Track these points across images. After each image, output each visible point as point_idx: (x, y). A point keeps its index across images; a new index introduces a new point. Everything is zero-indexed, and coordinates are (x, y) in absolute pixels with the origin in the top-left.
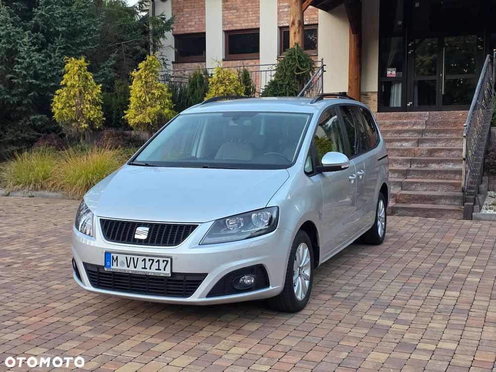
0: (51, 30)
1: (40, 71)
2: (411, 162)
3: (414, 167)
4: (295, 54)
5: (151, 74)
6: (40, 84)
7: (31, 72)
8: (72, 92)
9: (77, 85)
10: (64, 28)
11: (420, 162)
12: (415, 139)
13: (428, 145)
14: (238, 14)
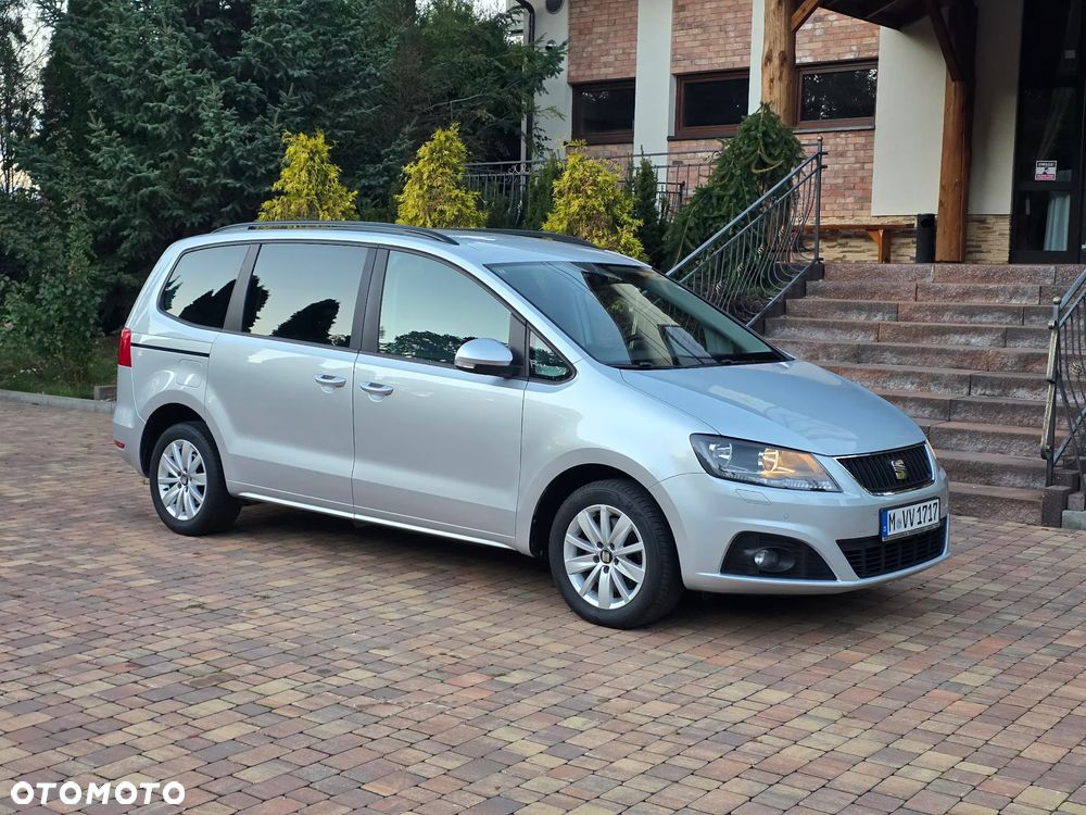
0: (278, 76)
1: (241, 162)
2: (971, 382)
3: (977, 394)
4: (757, 128)
5: (440, 170)
6: (242, 189)
7: (225, 163)
8: (292, 207)
9: (305, 191)
10: (305, 72)
11: (990, 383)
12: (998, 330)
13: (1027, 343)
14: (705, 36)
